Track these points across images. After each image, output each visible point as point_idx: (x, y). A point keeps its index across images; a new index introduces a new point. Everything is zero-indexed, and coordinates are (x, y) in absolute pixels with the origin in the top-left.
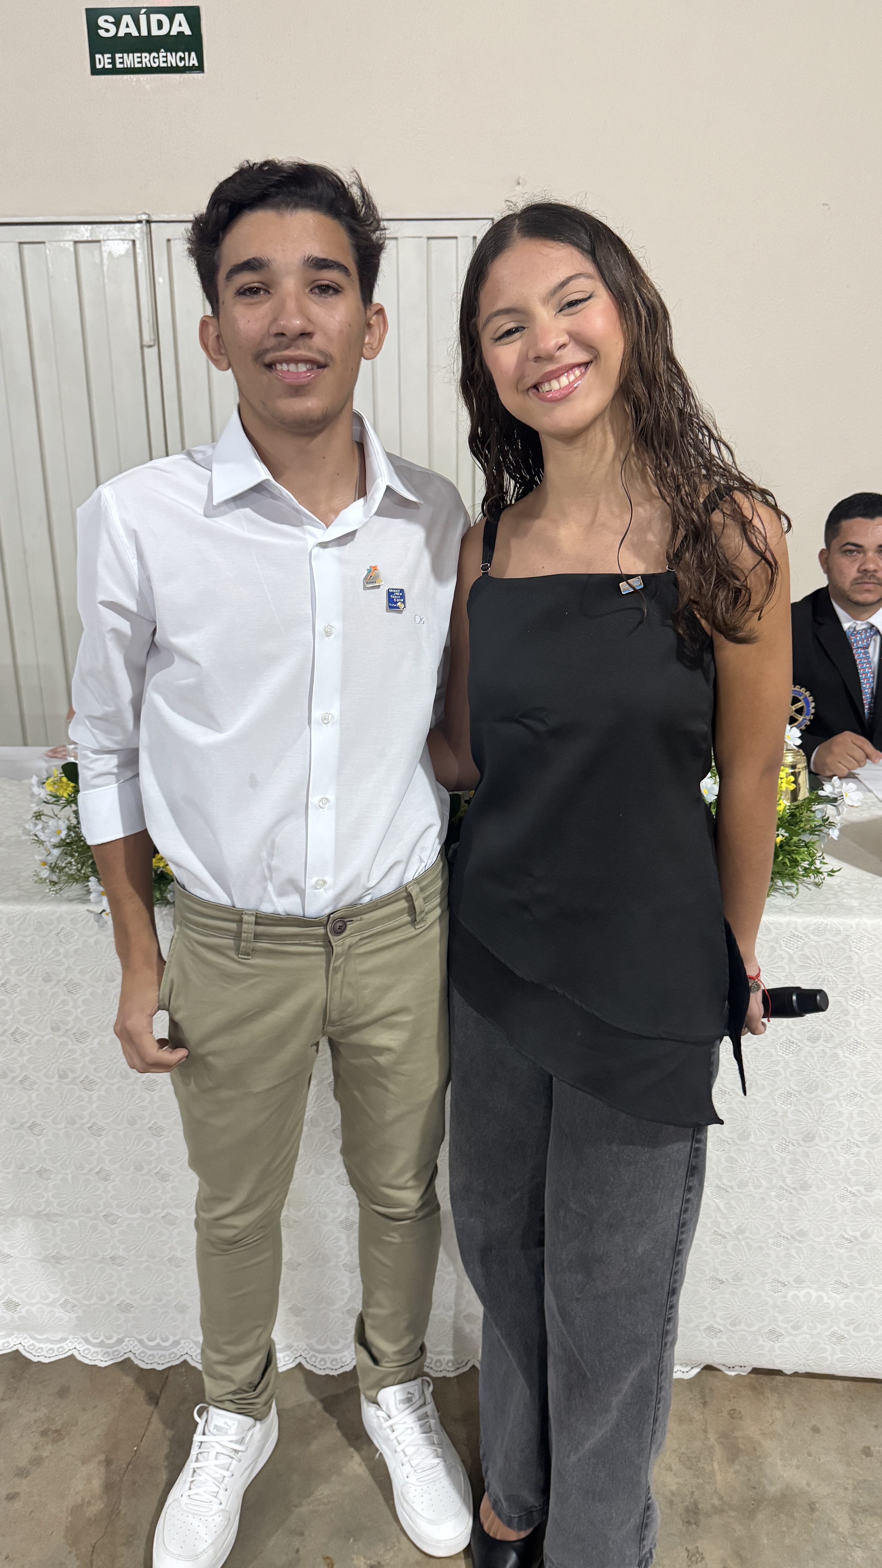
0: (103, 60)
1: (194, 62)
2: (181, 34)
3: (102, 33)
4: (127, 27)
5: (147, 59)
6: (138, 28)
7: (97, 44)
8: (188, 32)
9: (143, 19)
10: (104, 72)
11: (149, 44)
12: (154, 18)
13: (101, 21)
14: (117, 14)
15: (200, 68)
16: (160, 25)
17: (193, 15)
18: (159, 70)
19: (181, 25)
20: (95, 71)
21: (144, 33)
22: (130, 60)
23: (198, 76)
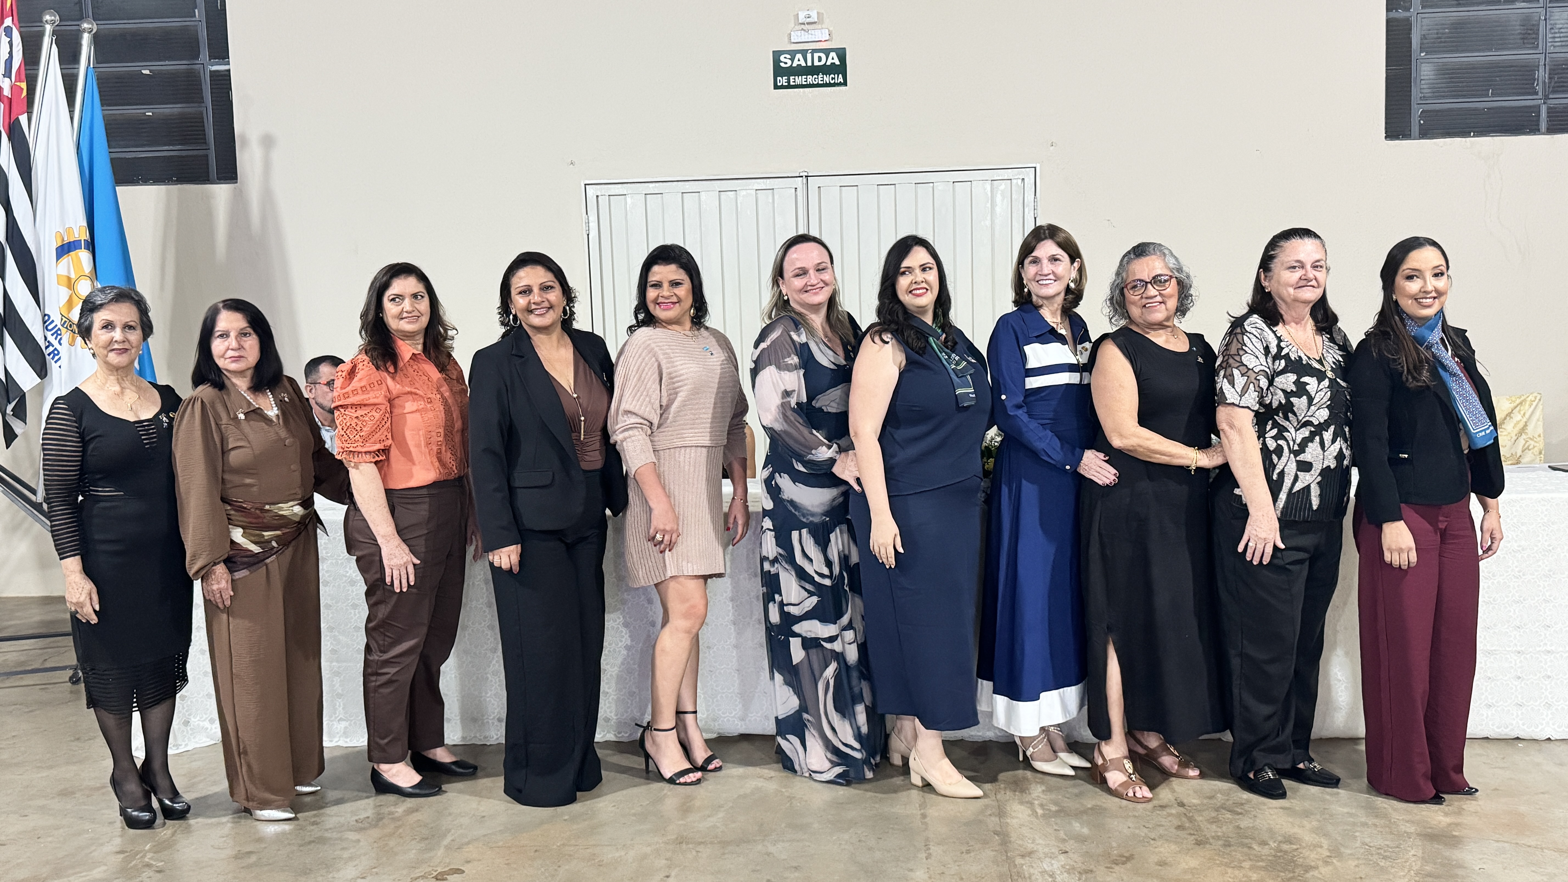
0: (782, 81)
1: (841, 80)
2: (833, 64)
3: (782, 65)
4: (799, 60)
5: (810, 79)
6: (806, 61)
7: (778, 71)
8: (838, 63)
9: (809, 56)
10: (782, 87)
12: (816, 55)
13: (782, 58)
14: (793, 54)
15: (845, 84)
16: (820, 59)
17: (842, 54)
18: (818, 85)
19: (834, 59)
20: (776, 87)
21: (809, 64)
22: (799, 80)
23: (843, 88)
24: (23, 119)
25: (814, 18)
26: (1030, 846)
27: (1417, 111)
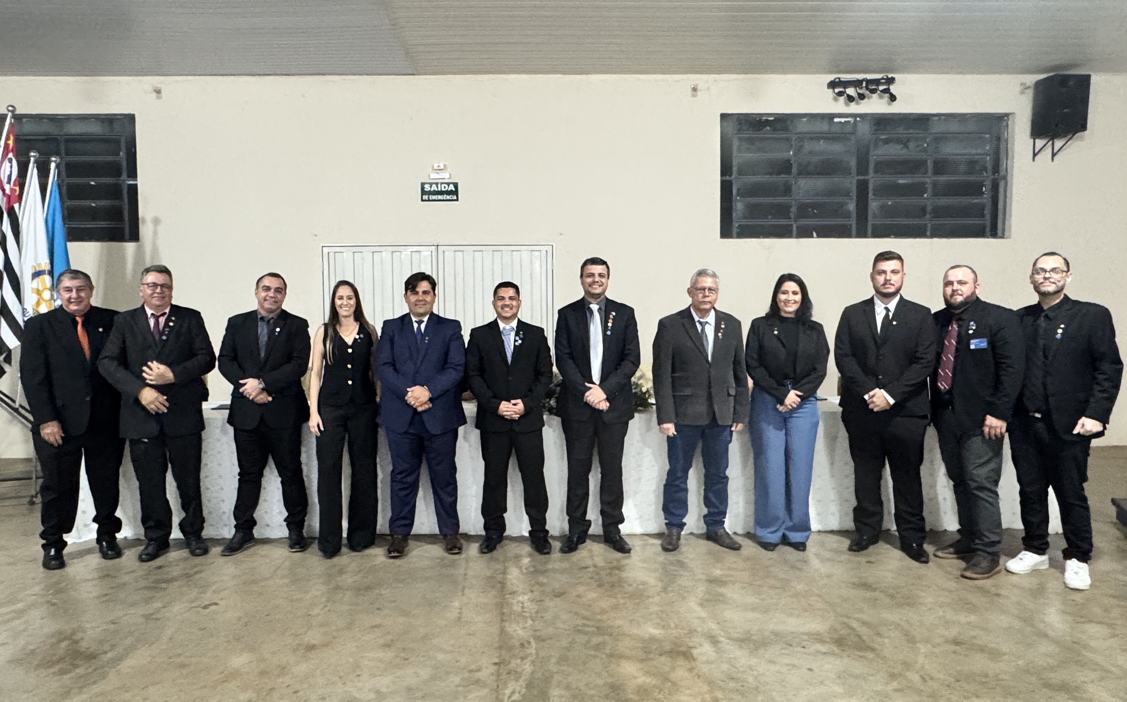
0: (425, 197)
1: (455, 198)
2: (451, 190)
3: (426, 190)
4: (434, 188)
5: (440, 197)
6: (437, 188)
7: (423, 192)
8: (454, 189)
9: (439, 186)
10: (425, 200)
11: (441, 193)
12: (443, 186)
13: (426, 186)
14: (431, 184)
15: (457, 200)
16: (445, 187)
17: (456, 185)
18: (443, 200)
19: (452, 188)
20: (422, 200)
21: (439, 189)
22: (434, 197)
23: (456, 202)
24: (16, 206)
25: (442, 167)
26: (516, 589)
27: (736, 225)
